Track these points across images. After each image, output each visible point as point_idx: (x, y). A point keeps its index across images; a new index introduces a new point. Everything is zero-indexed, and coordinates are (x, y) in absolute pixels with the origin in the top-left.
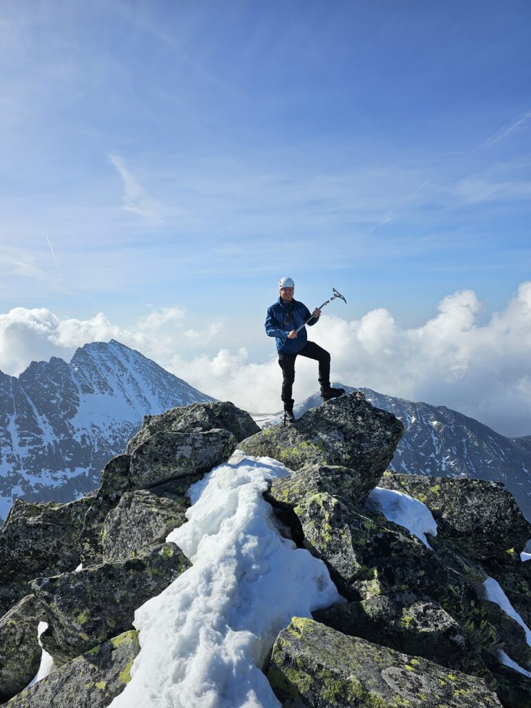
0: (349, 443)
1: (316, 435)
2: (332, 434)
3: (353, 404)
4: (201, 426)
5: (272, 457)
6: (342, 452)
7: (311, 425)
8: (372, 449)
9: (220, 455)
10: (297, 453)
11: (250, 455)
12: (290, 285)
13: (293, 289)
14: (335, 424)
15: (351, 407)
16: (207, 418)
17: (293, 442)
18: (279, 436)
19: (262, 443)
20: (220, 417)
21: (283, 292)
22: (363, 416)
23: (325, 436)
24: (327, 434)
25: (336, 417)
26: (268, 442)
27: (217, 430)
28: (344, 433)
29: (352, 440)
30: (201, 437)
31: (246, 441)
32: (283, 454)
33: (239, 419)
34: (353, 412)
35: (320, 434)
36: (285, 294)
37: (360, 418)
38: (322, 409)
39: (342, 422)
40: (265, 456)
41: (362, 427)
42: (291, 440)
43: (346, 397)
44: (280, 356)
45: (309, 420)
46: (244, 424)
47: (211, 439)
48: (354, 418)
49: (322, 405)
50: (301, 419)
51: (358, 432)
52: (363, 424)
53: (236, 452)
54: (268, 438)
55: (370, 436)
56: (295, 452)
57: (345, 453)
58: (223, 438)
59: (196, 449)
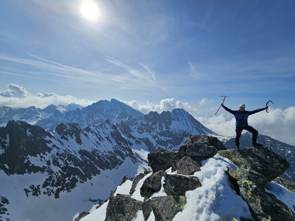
0: (262, 164)
1: (248, 157)
2: (255, 158)
3: (266, 151)
4: (207, 144)
5: (229, 159)
6: (258, 166)
7: (246, 153)
8: (272, 169)
9: (212, 154)
10: (239, 161)
11: (221, 156)
12: (244, 107)
13: (245, 108)
14: (257, 156)
15: (265, 151)
16: (208, 141)
17: (238, 157)
18: (232, 153)
19: (226, 154)
20: (212, 141)
21: (240, 108)
22: (270, 156)
23: (251, 158)
24: (252, 158)
25: (257, 153)
26: (228, 154)
27: (212, 147)
28: (260, 160)
29: (264, 163)
30: (207, 148)
31: (221, 151)
32: (234, 159)
33: (219, 143)
34: (265, 153)
35: (249, 157)
36: (241, 109)
37: (268, 157)
38: (252, 149)
39: (260, 156)
40: (226, 158)
41: (269, 160)
42: (237, 156)
43: (263, 148)
44: (236, 129)
45: (245, 151)
46: (220, 145)
47: (210, 149)
48: (266, 156)
49: (252, 148)
50: (242, 150)
51: (267, 161)
52: (270, 159)
53: (217, 153)
54: (228, 153)
55: (272, 164)
56: (238, 160)
57: (259, 167)
58: (214, 149)
59: (205, 150)
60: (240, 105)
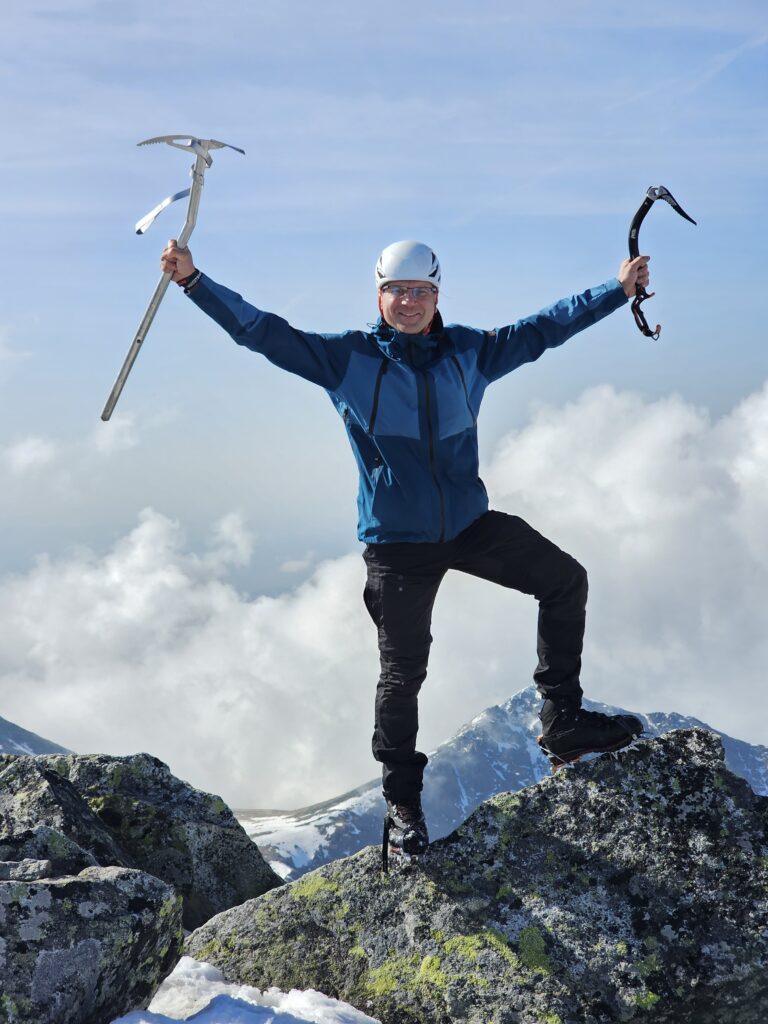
0: (651, 942)
1: (517, 904)
2: (585, 901)
3: (673, 781)
5: (331, 991)
6: (624, 977)
7: (498, 864)
8: (747, 969)
9: (121, 979)
10: (437, 978)
11: (240, 980)
13: (434, 290)
14: (597, 861)
15: (666, 791)
16: (58, 820)
17: (422, 932)
18: (360, 904)
19: (289, 934)
20: (110, 817)
21: (389, 298)
22: (713, 832)
23: (555, 911)
24: (564, 903)
25: (602, 833)
26: (314, 930)
27: (109, 873)
28: (634, 901)
29: (667, 931)
30: (46, 900)
31: (226, 921)
32: (379, 980)
33: (190, 830)
34: (672, 812)
35: (529, 902)
36: (396, 308)
37: (700, 841)
38: (546, 797)
39: (627, 852)
40: (300, 987)
41: (709, 876)
42: (411, 922)
43: (644, 751)
45: (491, 841)
47: (85, 909)
48: (676, 840)
49: (544, 781)
50: (454, 837)
51: (690, 898)
52: (713, 864)
53: (184, 965)
54: (317, 913)
55: (740, 914)
56: (428, 972)
57: (636, 983)
60: (388, 260)
